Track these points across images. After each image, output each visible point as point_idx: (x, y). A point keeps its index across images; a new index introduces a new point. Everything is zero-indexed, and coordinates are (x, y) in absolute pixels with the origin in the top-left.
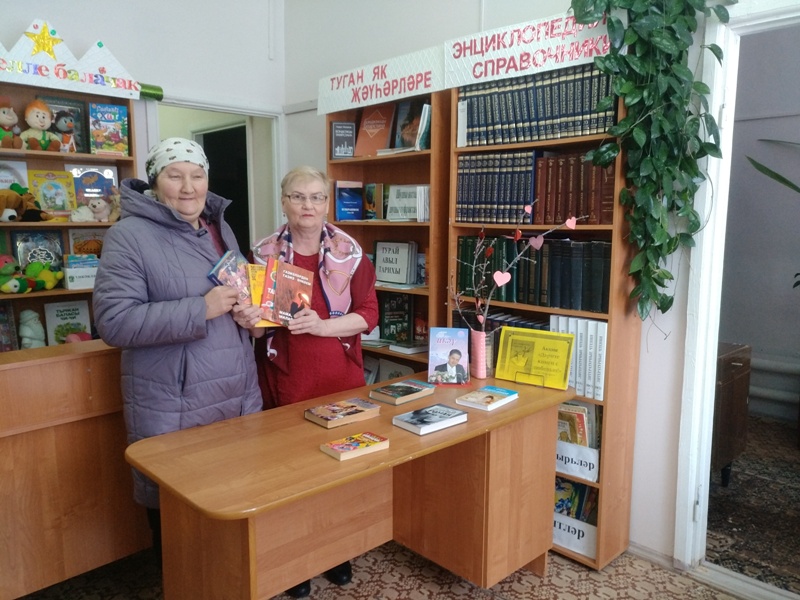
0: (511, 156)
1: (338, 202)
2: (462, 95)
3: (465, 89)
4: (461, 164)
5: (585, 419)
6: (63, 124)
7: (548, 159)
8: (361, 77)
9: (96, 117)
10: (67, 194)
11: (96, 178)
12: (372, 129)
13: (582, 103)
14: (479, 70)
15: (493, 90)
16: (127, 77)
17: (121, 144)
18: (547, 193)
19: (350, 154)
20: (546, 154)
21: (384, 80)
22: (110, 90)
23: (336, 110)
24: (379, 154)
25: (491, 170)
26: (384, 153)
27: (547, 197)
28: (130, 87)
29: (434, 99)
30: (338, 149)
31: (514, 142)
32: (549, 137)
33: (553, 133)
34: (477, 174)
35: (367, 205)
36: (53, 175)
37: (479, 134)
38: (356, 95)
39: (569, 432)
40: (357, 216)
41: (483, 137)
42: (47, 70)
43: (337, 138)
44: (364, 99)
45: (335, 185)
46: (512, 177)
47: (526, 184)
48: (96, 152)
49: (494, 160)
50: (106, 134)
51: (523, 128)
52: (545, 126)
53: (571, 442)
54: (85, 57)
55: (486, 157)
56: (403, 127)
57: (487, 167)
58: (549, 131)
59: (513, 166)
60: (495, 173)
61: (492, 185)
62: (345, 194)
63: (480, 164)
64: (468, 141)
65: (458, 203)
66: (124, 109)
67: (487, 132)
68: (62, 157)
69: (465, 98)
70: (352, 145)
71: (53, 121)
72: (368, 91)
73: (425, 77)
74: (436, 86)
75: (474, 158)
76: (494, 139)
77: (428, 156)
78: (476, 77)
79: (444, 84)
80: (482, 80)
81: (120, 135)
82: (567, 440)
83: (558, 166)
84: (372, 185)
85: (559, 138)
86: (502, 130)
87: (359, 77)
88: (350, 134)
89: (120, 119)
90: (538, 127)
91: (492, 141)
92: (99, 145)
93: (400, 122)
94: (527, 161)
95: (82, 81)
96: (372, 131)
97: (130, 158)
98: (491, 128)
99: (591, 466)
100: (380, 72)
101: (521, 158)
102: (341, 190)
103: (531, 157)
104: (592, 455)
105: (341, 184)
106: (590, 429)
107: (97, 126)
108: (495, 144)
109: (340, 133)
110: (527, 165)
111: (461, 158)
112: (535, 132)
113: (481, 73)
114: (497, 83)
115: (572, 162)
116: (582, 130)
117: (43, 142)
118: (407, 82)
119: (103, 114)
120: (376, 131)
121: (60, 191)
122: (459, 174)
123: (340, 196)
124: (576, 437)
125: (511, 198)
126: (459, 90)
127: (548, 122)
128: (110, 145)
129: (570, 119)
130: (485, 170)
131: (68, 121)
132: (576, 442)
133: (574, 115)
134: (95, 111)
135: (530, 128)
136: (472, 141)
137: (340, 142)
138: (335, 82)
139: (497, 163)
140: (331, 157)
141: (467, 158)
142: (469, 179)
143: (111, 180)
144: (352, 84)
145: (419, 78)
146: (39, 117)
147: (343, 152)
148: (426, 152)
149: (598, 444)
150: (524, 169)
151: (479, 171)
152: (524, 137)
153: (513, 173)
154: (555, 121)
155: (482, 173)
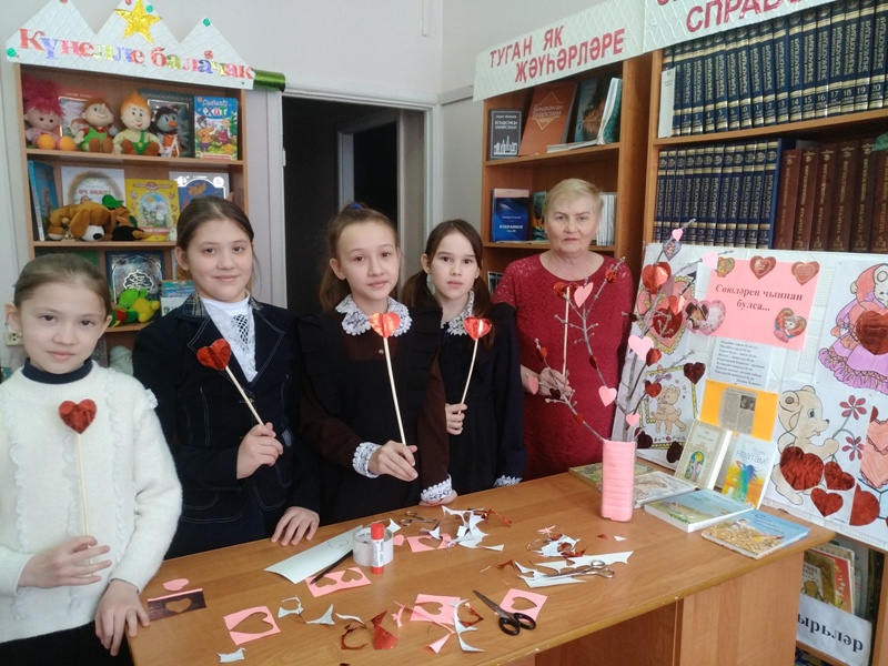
0: (741, 148)
1: (494, 217)
2: (669, 60)
3: (673, 49)
4: (664, 162)
5: (851, 569)
6: (164, 123)
7: (804, 151)
8: (528, 47)
9: (201, 113)
10: (170, 207)
11: (204, 187)
12: (543, 119)
13: (872, 55)
14: (697, 17)
15: (718, 49)
16: (239, 62)
17: (229, 145)
18: (799, 205)
19: (513, 152)
20: (800, 144)
21: (559, 48)
22: (218, 79)
23: (496, 94)
24: (549, 152)
25: (709, 171)
26: (558, 149)
27: (798, 212)
28: (242, 76)
29: (626, 70)
30: (497, 146)
31: (746, 128)
32: (807, 115)
33: (815, 109)
34: (687, 176)
35: (535, 220)
36: (155, 185)
37: (692, 117)
38: (521, 71)
39: (820, 584)
40: (519, 235)
41: (698, 122)
42: (142, 55)
43: (495, 131)
44: (532, 76)
45: (492, 193)
46: (741, 182)
47: (764, 191)
48: (201, 156)
49: (714, 155)
50: (212, 133)
51: (764, 104)
52: (802, 99)
53: (822, 600)
54: (188, 38)
55: (701, 151)
56: (587, 113)
57: (703, 166)
58: (809, 106)
59: (744, 164)
60: (714, 175)
61: (710, 192)
62: (505, 206)
63: (691, 161)
64: (675, 129)
65: (657, 219)
66: (235, 101)
67: (705, 113)
68: (165, 162)
69: (673, 65)
70: (516, 141)
71: (153, 120)
72: (536, 65)
73: (615, 39)
74: (630, 50)
75: (682, 153)
76: (716, 123)
77: (616, 151)
78: (692, 30)
79: (642, 47)
80: (701, 33)
81: (229, 134)
82: (816, 595)
83: (822, 161)
84: (541, 194)
85: (826, 116)
86: (729, 109)
87: (525, 47)
88: (514, 125)
89: (229, 115)
90: (789, 101)
91: (711, 128)
92: (204, 147)
93: (583, 108)
94: (768, 155)
95: (184, 68)
96: (542, 121)
97: (239, 163)
98: (710, 107)
99: (856, 646)
100: (553, 37)
101: (758, 151)
102: (500, 200)
103: (775, 150)
104: (860, 629)
105: (499, 193)
106: (859, 586)
107: (203, 124)
108: (716, 131)
109: (501, 125)
110: (767, 162)
111: (664, 154)
112: (784, 110)
113: (700, 23)
114: (724, 36)
115: (848, 155)
116: (869, 101)
117: (140, 145)
118: (589, 47)
119: (210, 108)
120: (548, 120)
121: (162, 203)
122: (660, 178)
123: (498, 209)
124: (833, 595)
125: (738, 214)
126: (664, 52)
127: (808, 91)
128: (217, 147)
129: (848, 84)
130: (699, 171)
131: (170, 118)
132: (833, 602)
133: (856, 76)
134: (200, 105)
135: (776, 103)
136: (681, 128)
137: (500, 136)
138: (496, 56)
139: (719, 160)
140: (488, 159)
141: (673, 153)
142: (674, 184)
143: (222, 189)
144: (516, 57)
145: (607, 41)
146: (136, 114)
147: (505, 151)
148: (613, 146)
149: (871, 612)
150: (761, 168)
151: (691, 172)
152: (765, 118)
153: (744, 174)
154: (820, 89)
155: (695, 176)
